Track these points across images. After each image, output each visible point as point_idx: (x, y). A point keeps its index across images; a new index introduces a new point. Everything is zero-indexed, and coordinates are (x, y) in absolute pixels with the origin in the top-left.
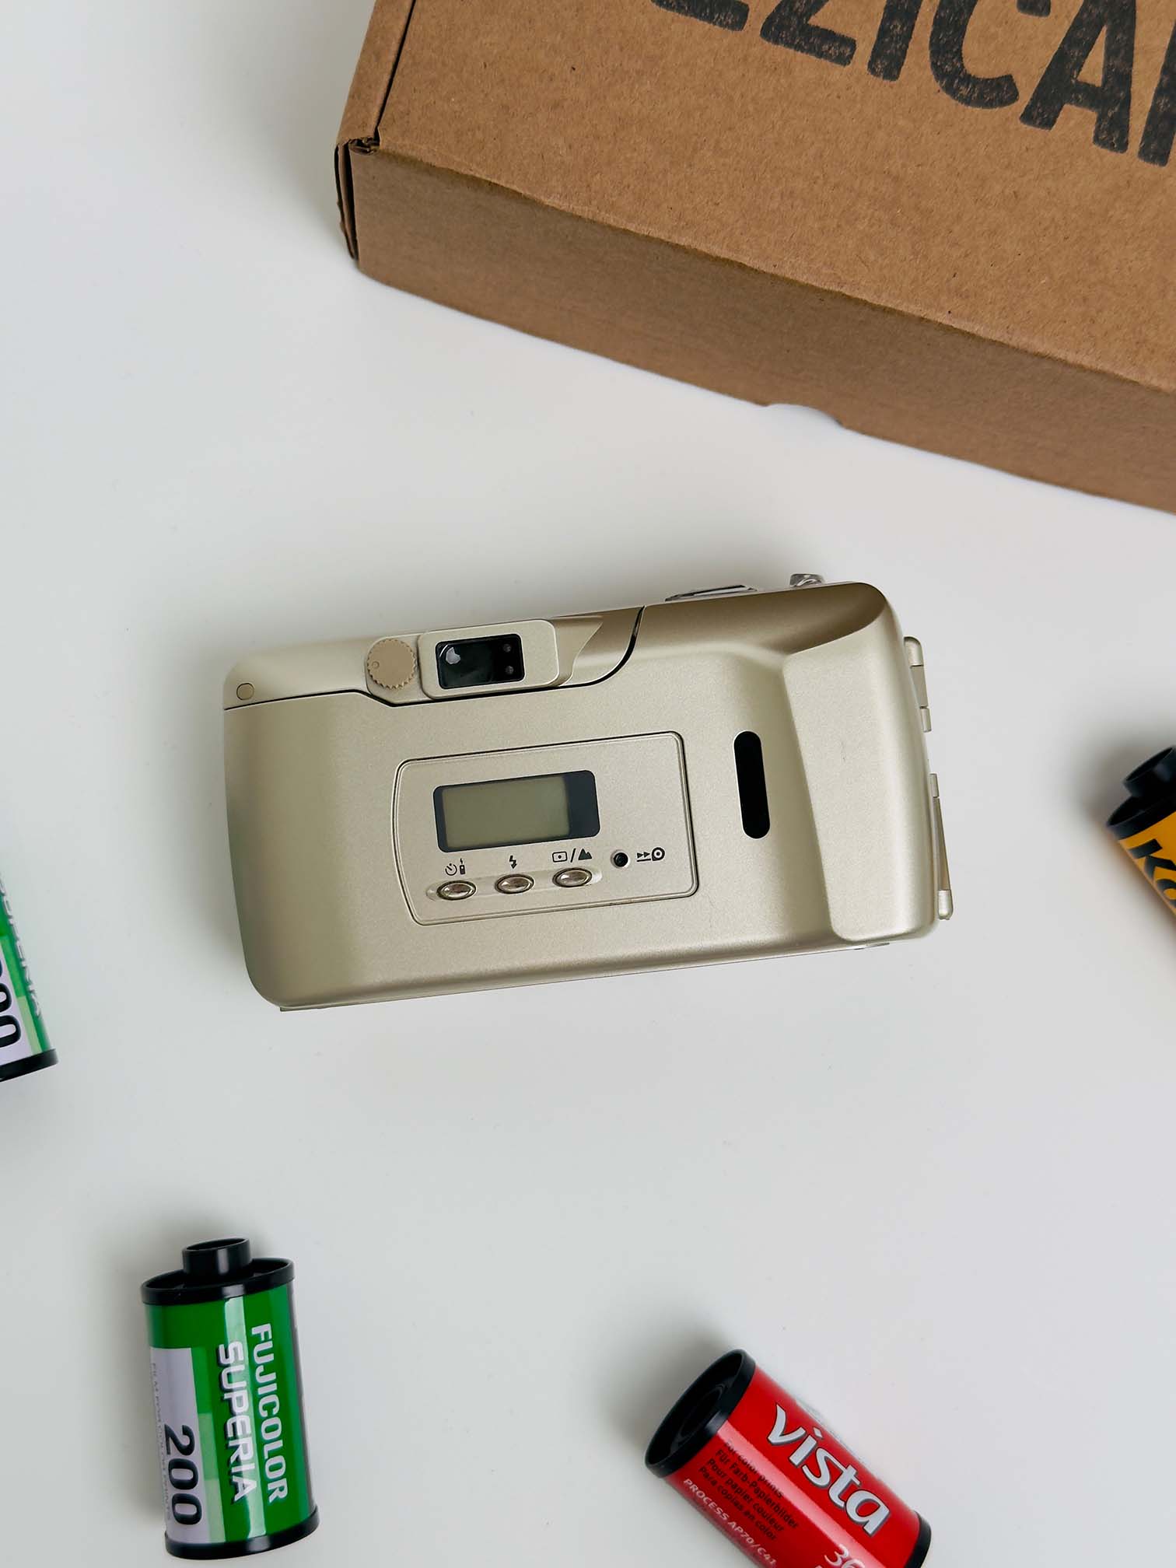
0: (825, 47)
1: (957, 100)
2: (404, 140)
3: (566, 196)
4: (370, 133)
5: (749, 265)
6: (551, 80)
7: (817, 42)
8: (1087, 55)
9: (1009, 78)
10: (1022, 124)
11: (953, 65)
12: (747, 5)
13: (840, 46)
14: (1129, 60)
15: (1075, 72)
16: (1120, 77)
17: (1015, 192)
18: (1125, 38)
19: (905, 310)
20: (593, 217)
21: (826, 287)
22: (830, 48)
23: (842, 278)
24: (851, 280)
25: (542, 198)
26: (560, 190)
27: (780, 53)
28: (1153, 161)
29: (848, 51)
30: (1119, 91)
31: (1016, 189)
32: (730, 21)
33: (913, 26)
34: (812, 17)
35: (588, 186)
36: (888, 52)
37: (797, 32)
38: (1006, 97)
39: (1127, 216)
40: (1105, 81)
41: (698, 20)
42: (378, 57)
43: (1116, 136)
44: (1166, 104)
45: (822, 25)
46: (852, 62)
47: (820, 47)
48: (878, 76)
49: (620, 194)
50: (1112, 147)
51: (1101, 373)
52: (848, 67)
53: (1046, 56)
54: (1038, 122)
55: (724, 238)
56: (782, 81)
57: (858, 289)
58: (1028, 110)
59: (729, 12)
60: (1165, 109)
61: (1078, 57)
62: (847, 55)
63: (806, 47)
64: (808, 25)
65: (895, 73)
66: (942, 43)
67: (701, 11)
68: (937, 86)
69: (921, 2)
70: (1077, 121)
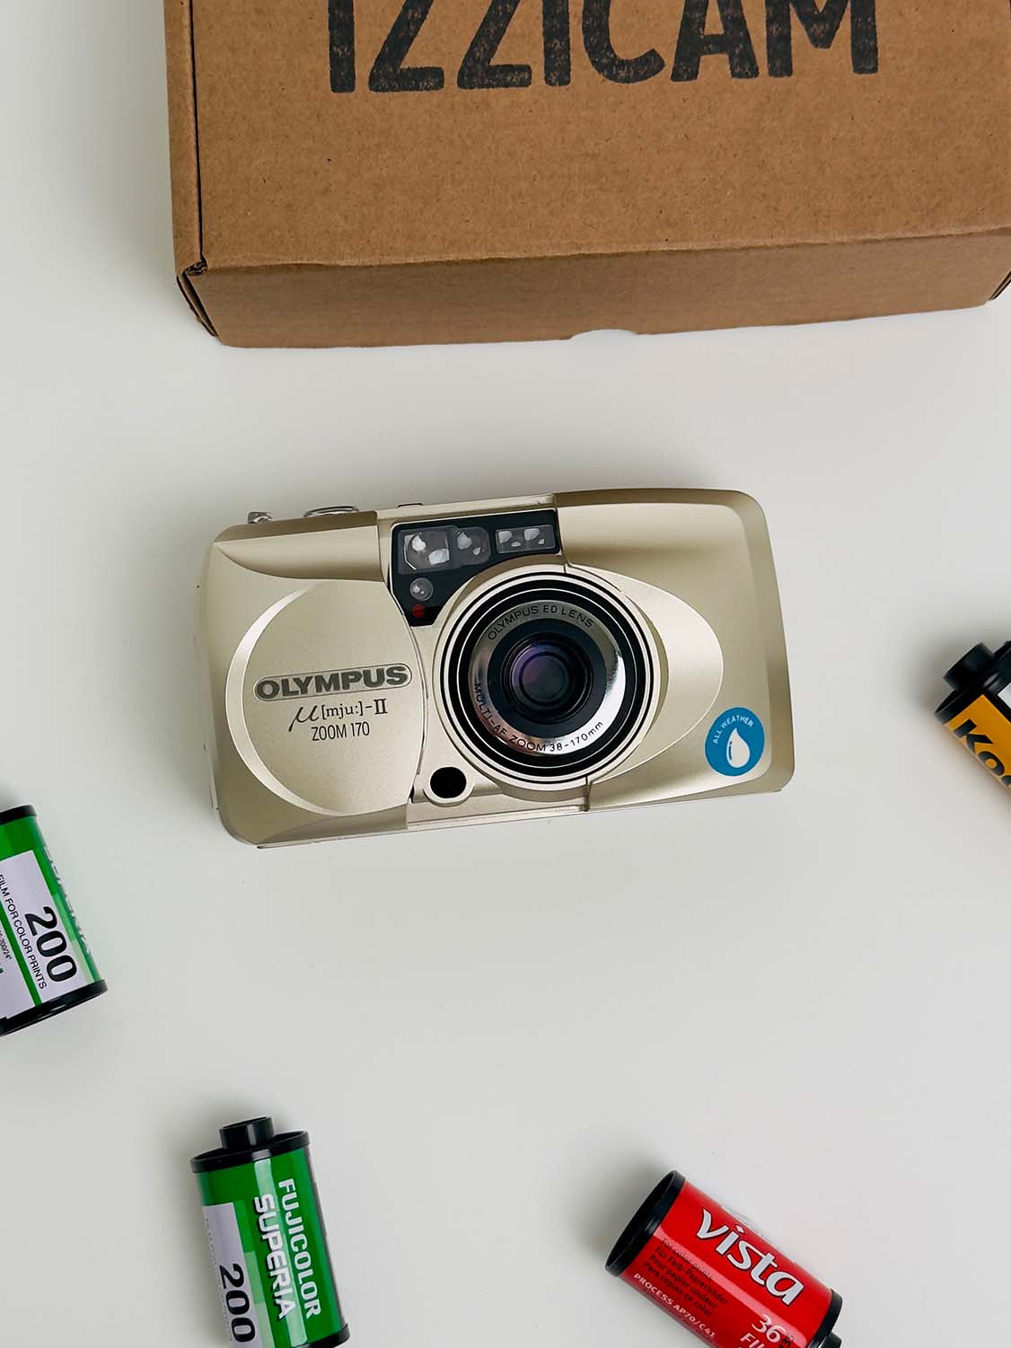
0: (509, 78)
1: (620, 81)
2: (223, 257)
3: (355, 255)
4: (199, 261)
5: (506, 257)
6: (316, 173)
7: (501, 76)
8: (705, 14)
9: (653, 52)
10: (676, 83)
11: (608, 58)
12: (440, 68)
13: (519, 74)
14: (739, 6)
15: (701, 30)
16: (735, 22)
19: (633, 250)
20: (380, 263)
21: (569, 254)
22: (512, 78)
24: (585, 242)
26: (349, 252)
27: (478, 94)
28: (781, 75)
30: (739, 32)
31: (685, 133)
32: (432, 84)
33: (568, 41)
34: (492, 60)
36: (557, 64)
37: (484, 75)
38: (655, 67)
40: (725, 28)
41: (409, 92)
43: (747, 66)
44: (777, 29)
45: (502, 63)
46: (532, 82)
47: (505, 79)
48: (555, 85)
50: (749, 77)
51: (796, 246)
52: (530, 87)
53: (676, 25)
54: (685, 77)
55: (481, 244)
56: (486, 114)
57: (593, 247)
58: (675, 69)
59: (430, 78)
60: (778, 33)
61: (699, 17)
62: (527, 76)
63: (494, 83)
64: (490, 67)
65: (567, 79)
66: (594, 44)
67: (408, 84)
68: (601, 77)
69: (568, 18)
70: (714, 66)
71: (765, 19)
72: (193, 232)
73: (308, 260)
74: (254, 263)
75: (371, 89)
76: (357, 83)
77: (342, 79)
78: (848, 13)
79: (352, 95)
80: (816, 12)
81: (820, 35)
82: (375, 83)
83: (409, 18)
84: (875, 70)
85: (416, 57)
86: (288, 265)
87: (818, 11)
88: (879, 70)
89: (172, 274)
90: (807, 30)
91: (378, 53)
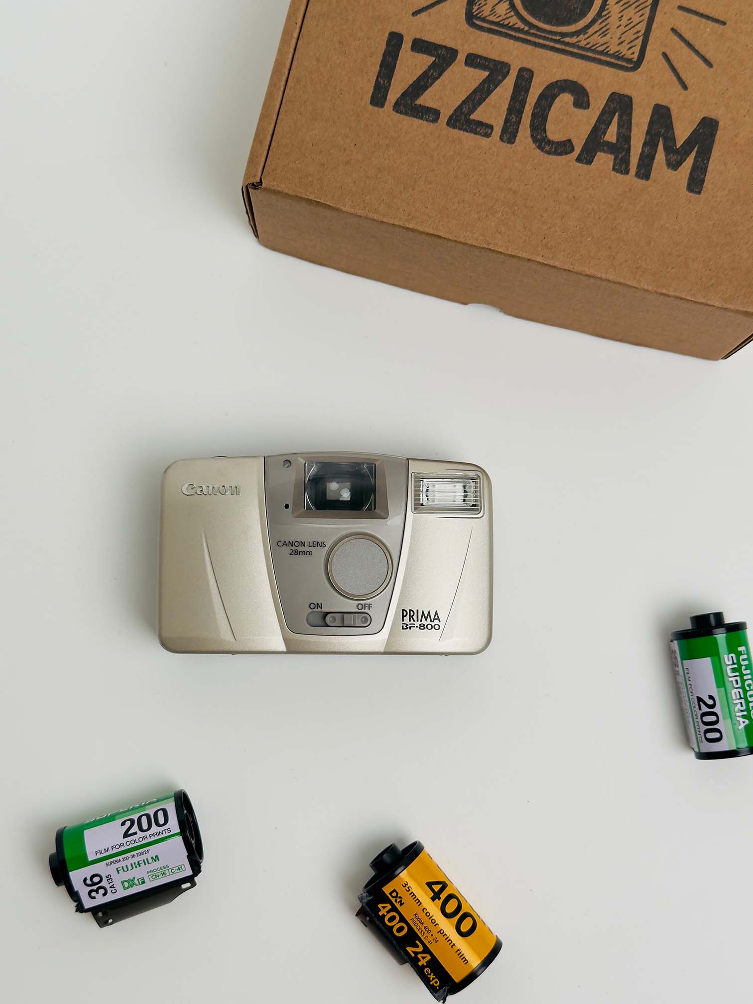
0: (478, 130)
1: (545, 152)
2: (274, 183)
3: (353, 206)
4: (259, 181)
5: (443, 236)
6: (345, 150)
7: (474, 127)
8: (608, 128)
9: (569, 141)
10: (577, 164)
11: (541, 135)
12: (439, 111)
13: (485, 129)
14: (629, 129)
15: (603, 137)
16: (625, 137)
17: (574, 197)
18: (627, 118)
19: (521, 256)
20: (367, 215)
21: (481, 246)
22: (481, 130)
23: (489, 241)
24: (493, 242)
25: (342, 208)
26: (350, 203)
27: (456, 133)
28: (642, 178)
29: (489, 131)
30: (625, 145)
31: (574, 195)
32: (431, 119)
33: (521, 117)
34: (472, 115)
35: (364, 201)
36: (509, 130)
37: (464, 123)
38: (568, 150)
39: (630, 206)
40: (618, 140)
41: (416, 119)
42: (261, 143)
43: (623, 167)
44: (648, 150)
45: (476, 119)
46: (491, 136)
47: (476, 129)
48: (505, 142)
49: (380, 204)
50: (621, 173)
51: (619, 283)
52: (490, 138)
53: (589, 129)
54: (584, 162)
55: (431, 224)
56: (457, 146)
57: (497, 246)
58: (579, 156)
59: (431, 114)
60: (648, 153)
61: (604, 129)
62: (489, 133)
63: (469, 130)
64: (470, 119)
65: (513, 141)
66: (536, 125)
67: (417, 114)
68: (534, 146)
69: (525, 104)
70: (604, 160)
71: (643, 142)
72: (260, 163)
73: (324, 201)
74: (291, 193)
75: (393, 110)
76: (386, 104)
77: (378, 98)
78: (693, 154)
79: (381, 110)
80: (675, 148)
81: (673, 162)
82: (397, 107)
83: (430, 74)
84: (699, 193)
85: (427, 99)
86: (311, 200)
87: (676, 147)
88: (702, 193)
89: (239, 183)
90: (666, 156)
91: (405, 90)
